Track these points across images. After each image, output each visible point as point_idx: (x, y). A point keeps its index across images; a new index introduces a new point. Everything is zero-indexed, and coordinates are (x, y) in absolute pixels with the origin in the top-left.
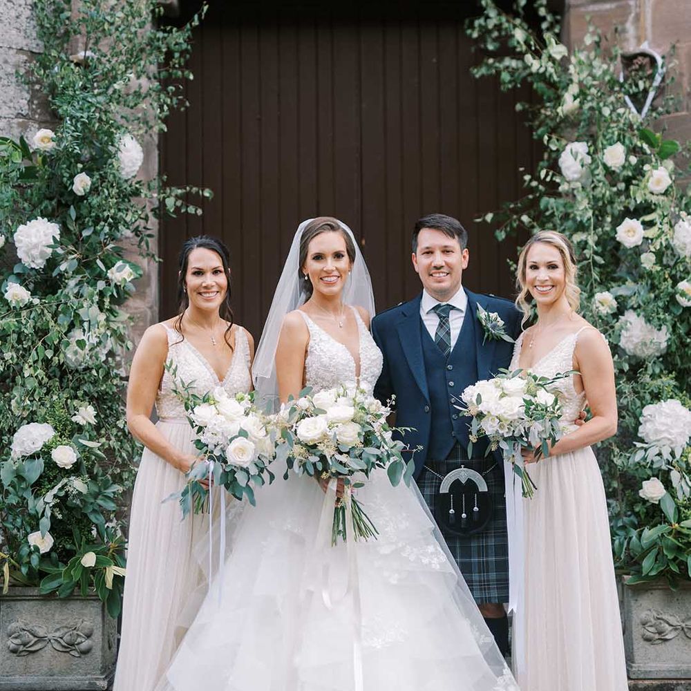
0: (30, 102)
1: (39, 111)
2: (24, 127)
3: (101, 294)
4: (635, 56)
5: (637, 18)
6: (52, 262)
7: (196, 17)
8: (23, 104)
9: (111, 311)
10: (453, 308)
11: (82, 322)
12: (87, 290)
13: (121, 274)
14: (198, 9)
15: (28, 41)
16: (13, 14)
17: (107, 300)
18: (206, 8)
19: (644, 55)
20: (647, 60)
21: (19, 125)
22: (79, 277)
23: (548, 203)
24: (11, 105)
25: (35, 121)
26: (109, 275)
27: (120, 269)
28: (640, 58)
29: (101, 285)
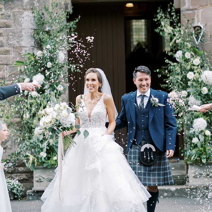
0: (35, 43)
1: (37, 45)
2: (33, 49)
3: (56, 94)
4: (196, 27)
5: (198, 16)
6: (43, 85)
7: (77, 19)
8: (33, 43)
9: (58, 98)
10: (146, 96)
11: (51, 100)
12: (52, 93)
13: (60, 88)
14: (78, 17)
15: (33, 26)
16: (30, 19)
17: (57, 95)
18: (80, 17)
19: (198, 27)
20: (199, 28)
21: (32, 49)
22: (50, 89)
23: (170, 68)
24: (30, 44)
25: (36, 47)
26: (57, 88)
27: (60, 87)
28: (197, 27)
29: (55, 91)
